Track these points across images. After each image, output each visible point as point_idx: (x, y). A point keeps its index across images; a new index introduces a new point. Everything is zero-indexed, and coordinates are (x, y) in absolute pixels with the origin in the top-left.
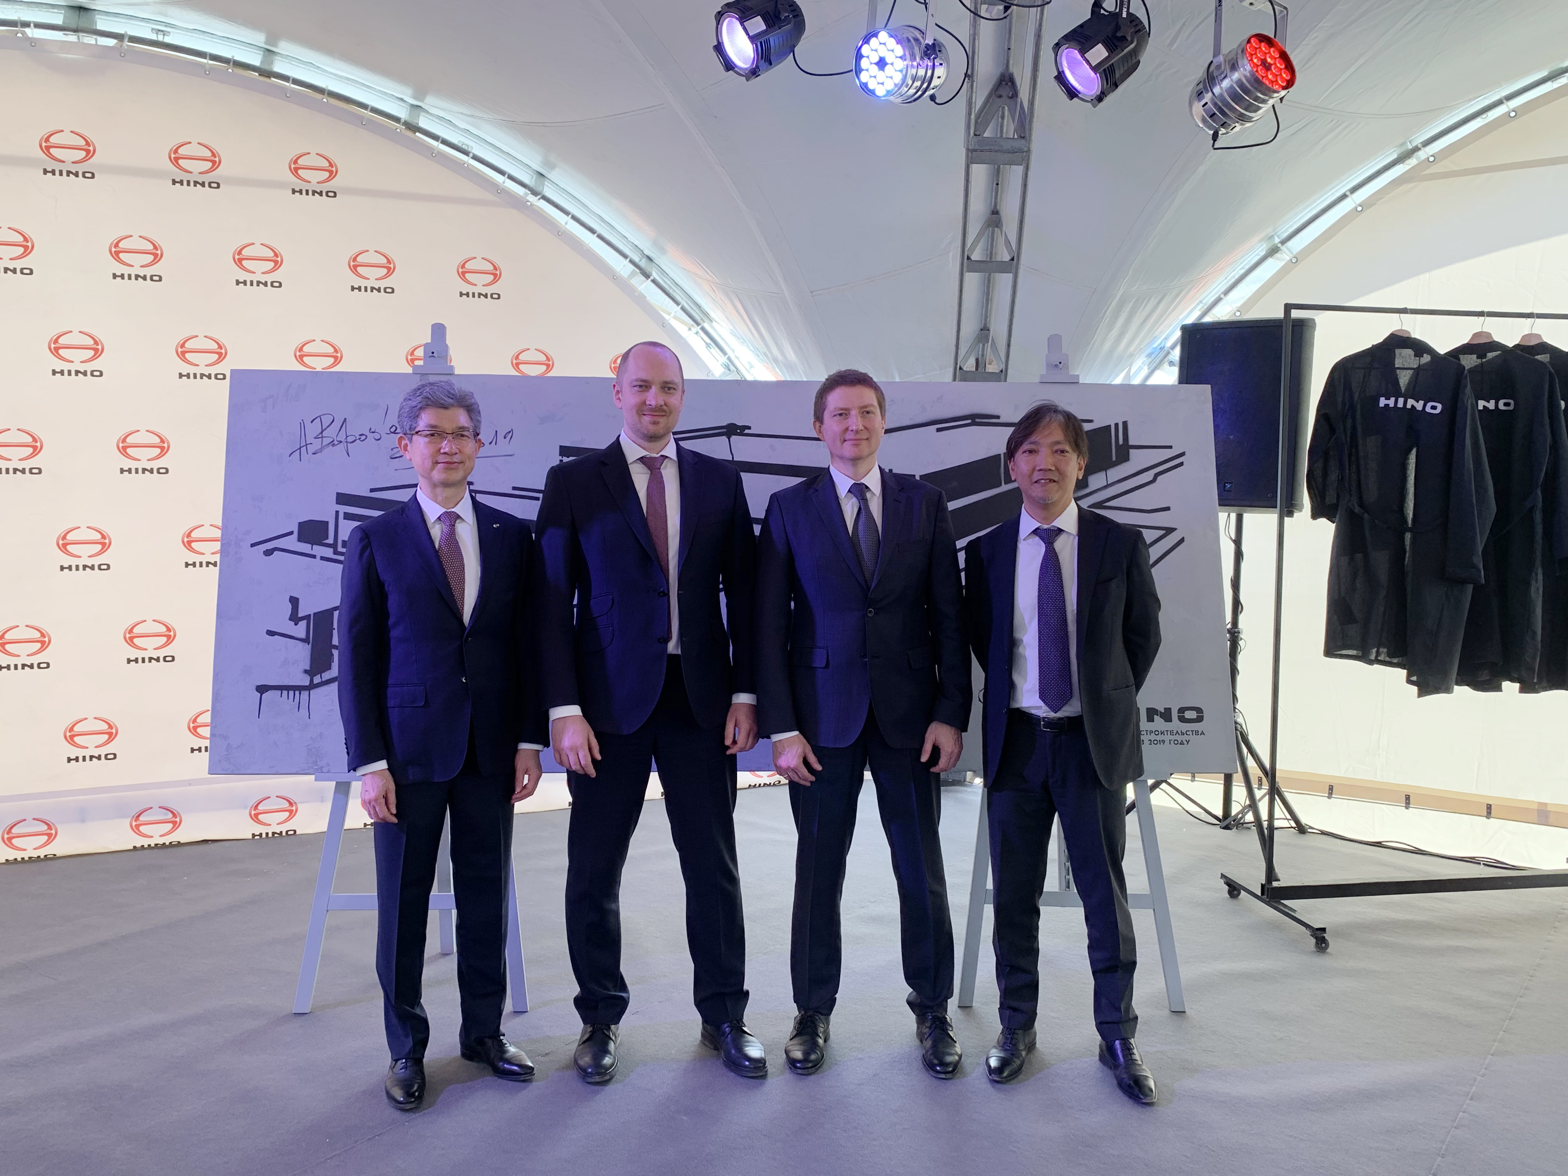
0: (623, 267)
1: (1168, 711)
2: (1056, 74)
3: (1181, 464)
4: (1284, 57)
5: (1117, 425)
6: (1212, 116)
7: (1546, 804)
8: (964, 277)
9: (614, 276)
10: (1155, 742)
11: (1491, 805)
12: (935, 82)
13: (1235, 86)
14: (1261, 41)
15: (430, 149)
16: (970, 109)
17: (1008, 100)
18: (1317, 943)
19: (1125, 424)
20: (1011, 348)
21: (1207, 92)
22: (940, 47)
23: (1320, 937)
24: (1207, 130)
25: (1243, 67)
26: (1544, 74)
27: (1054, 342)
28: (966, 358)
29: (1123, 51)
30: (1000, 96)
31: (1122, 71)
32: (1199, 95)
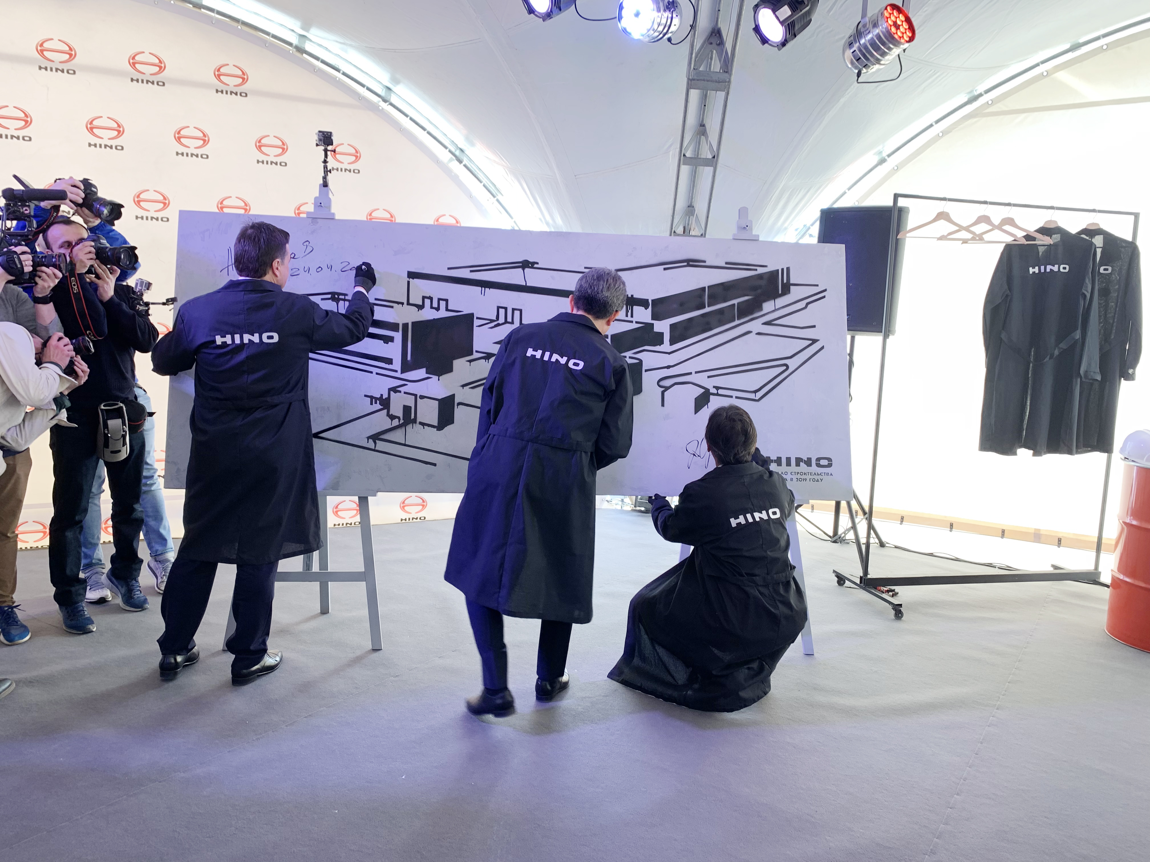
0: (444, 156)
1: (809, 459)
2: (754, 26)
3: (824, 297)
4: (908, 20)
5: (783, 270)
6: (858, 59)
7: (1040, 530)
8: (681, 168)
9: (437, 161)
10: (800, 480)
11: (1004, 530)
12: (673, 28)
13: (875, 39)
14: (893, 9)
15: (313, 66)
16: (692, 50)
17: (716, 47)
18: (896, 614)
19: (788, 269)
20: (709, 219)
21: (856, 42)
22: (676, 3)
23: (898, 611)
24: (853, 69)
25: (882, 25)
26: (1067, 46)
27: (743, 212)
28: (678, 226)
29: (801, 11)
30: (711, 44)
31: (800, 26)
32: (850, 45)
